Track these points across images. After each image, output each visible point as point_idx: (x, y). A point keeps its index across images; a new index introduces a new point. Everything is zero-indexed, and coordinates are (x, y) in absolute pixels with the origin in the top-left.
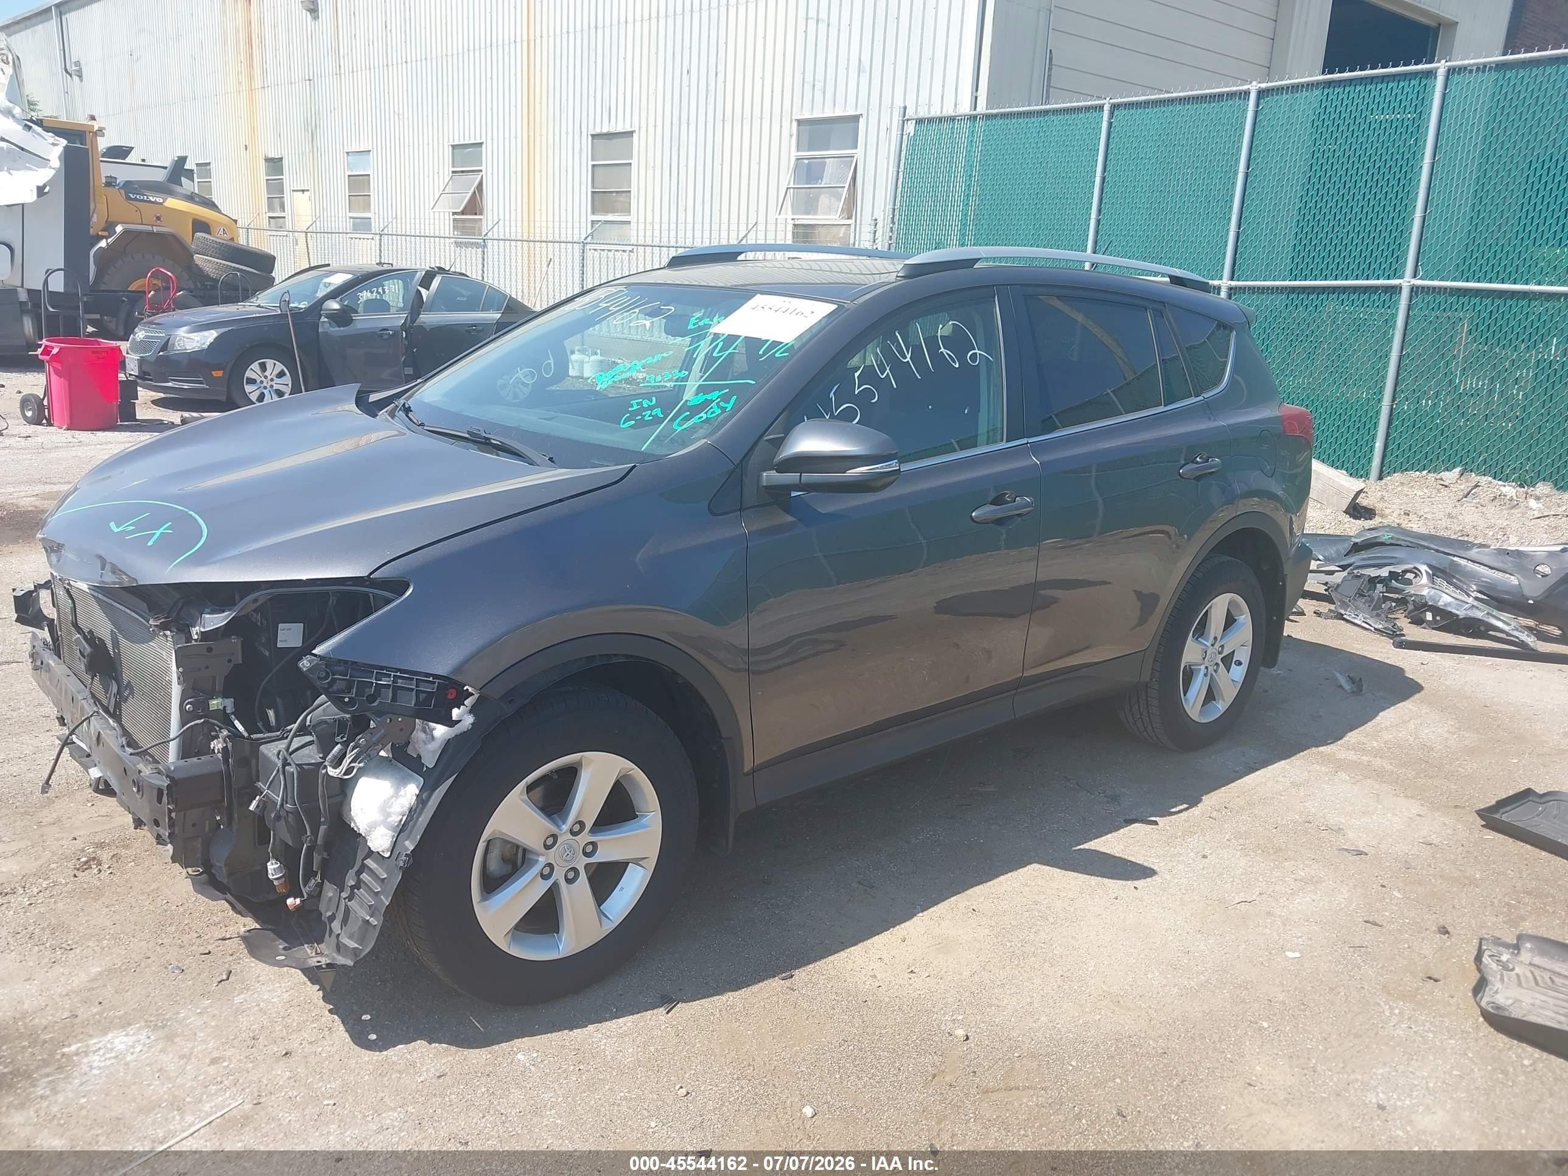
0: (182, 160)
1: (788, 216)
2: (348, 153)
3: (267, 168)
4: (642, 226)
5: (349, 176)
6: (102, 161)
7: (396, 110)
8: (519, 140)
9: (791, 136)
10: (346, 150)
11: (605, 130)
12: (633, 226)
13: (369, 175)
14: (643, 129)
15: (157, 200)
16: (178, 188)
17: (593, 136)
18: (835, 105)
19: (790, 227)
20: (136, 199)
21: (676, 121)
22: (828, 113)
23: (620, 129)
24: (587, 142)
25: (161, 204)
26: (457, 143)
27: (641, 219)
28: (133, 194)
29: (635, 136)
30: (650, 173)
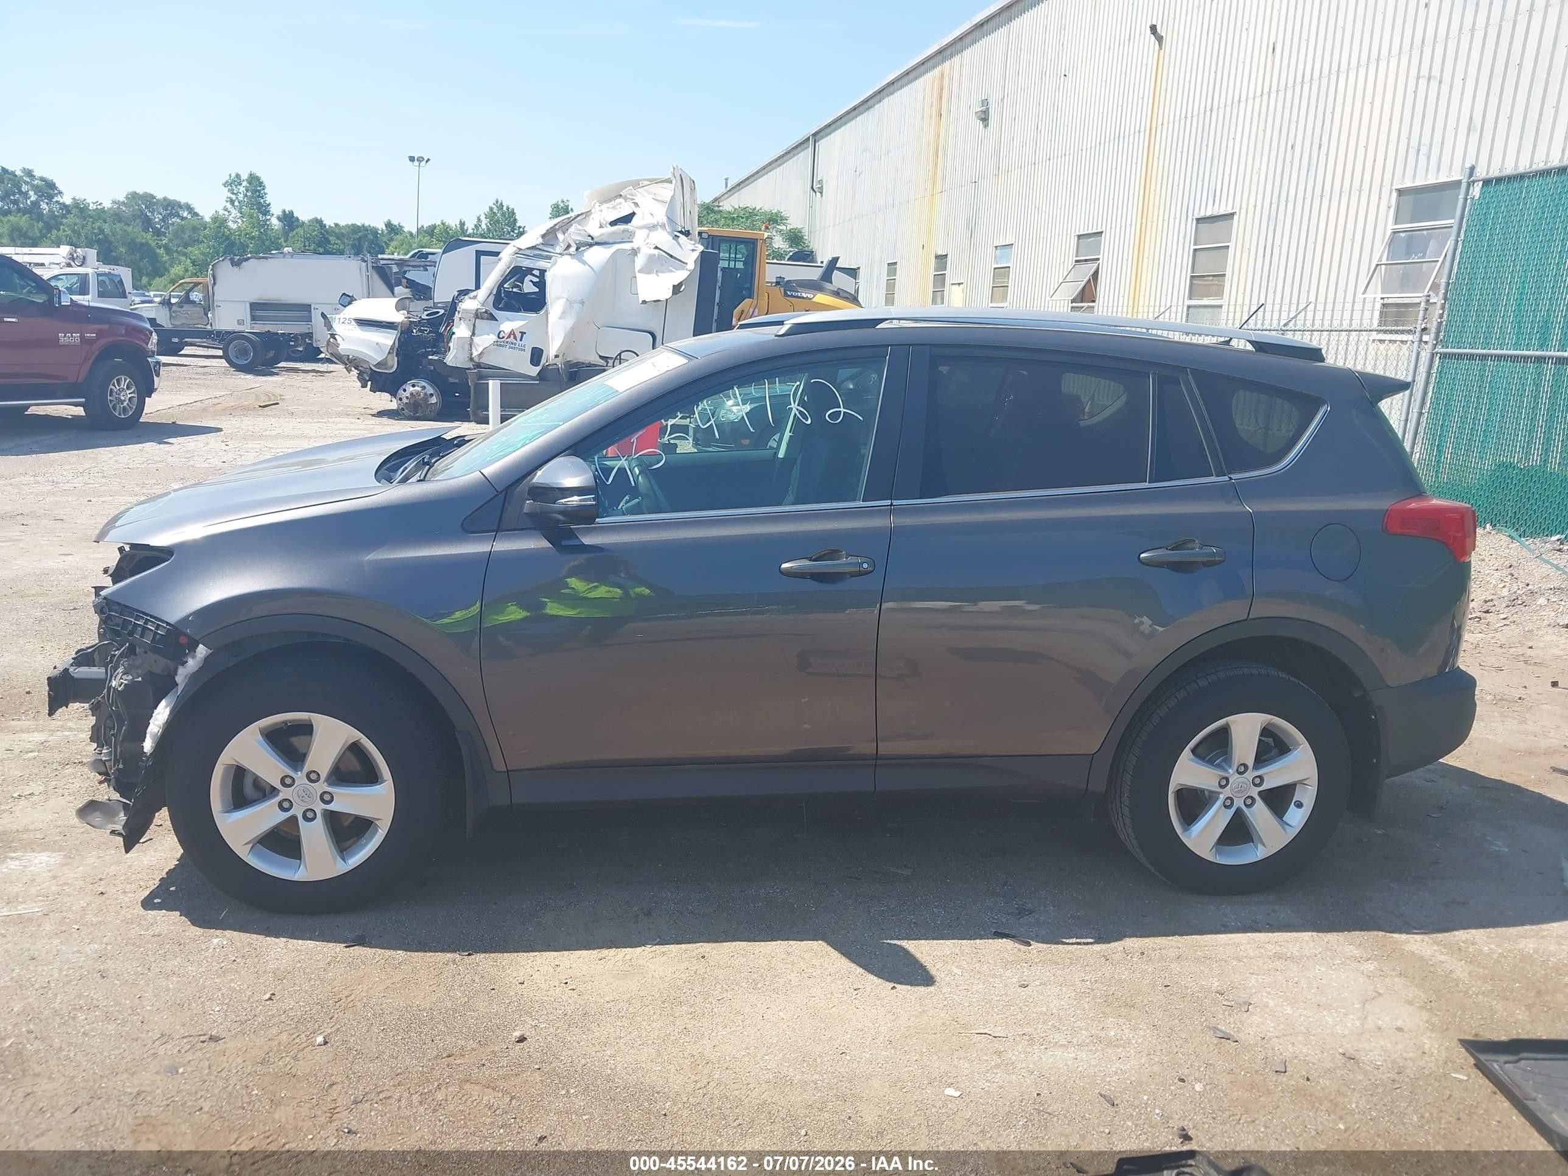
0: (835, 260)
1: (1376, 295)
2: (996, 247)
3: (936, 263)
4: (1232, 309)
5: (995, 269)
6: (767, 263)
7: (1037, 205)
8: (1133, 227)
9: (1389, 207)
10: (995, 245)
11: (1208, 214)
12: (1225, 308)
13: (1009, 267)
14: (1244, 211)
15: (809, 296)
16: (828, 286)
17: (1198, 220)
18: (1438, 171)
19: (1378, 306)
20: (792, 296)
21: (1275, 200)
22: (1432, 180)
23: (1222, 212)
24: (1192, 225)
25: (810, 299)
26: (1082, 233)
27: (1232, 302)
28: (790, 291)
29: (1236, 217)
30: (1245, 255)
